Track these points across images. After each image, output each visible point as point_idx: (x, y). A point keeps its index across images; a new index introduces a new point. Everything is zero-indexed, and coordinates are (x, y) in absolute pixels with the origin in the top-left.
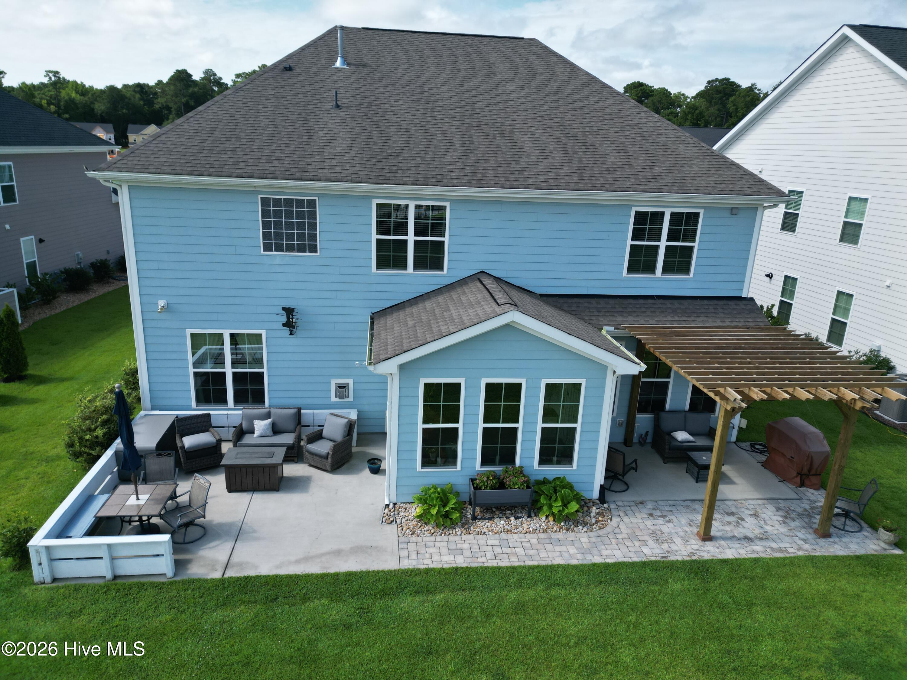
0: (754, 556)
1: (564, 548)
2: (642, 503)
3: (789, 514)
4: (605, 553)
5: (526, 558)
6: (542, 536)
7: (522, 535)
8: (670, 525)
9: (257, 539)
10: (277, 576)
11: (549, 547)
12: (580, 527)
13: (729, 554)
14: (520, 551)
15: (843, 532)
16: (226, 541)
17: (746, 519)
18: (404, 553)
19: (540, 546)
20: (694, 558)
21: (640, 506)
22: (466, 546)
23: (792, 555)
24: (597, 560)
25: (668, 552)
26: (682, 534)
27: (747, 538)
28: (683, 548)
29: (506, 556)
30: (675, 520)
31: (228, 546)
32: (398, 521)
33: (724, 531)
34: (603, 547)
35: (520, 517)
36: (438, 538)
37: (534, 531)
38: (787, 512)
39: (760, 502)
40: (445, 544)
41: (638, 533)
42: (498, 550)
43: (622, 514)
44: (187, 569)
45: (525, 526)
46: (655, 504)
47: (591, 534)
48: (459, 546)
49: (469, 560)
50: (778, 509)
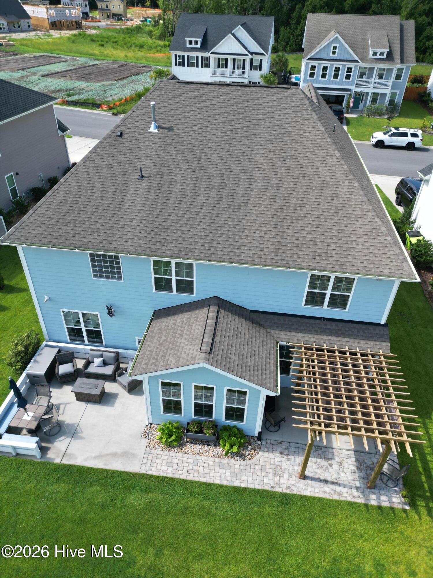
0: (321, 495)
1: (224, 471)
2: (281, 443)
3: (361, 466)
4: (244, 478)
5: (202, 475)
6: (217, 460)
7: (206, 458)
8: (288, 463)
9: (81, 438)
10: (83, 467)
11: (217, 468)
12: (238, 458)
13: (308, 492)
14: (201, 469)
15: (384, 486)
16: (67, 437)
17: (333, 466)
18: (145, 461)
19: (212, 468)
20: (288, 491)
21: (279, 445)
22: (176, 461)
23: (343, 499)
24: (237, 484)
25: (277, 483)
26: (291, 471)
27: (326, 482)
28: (286, 481)
29: (193, 472)
30: (293, 460)
31: (68, 440)
32: (150, 437)
33: (316, 472)
34: (244, 474)
35: (210, 445)
36: (165, 453)
37: (214, 456)
38: (361, 464)
39: (350, 452)
40: (166, 457)
41: (268, 467)
42: (191, 466)
43: (266, 450)
44: (47, 454)
45: (210, 452)
46: (288, 444)
47: (243, 463)
48: (173, 460)
49: (174, 472)
50: (357, 460)
